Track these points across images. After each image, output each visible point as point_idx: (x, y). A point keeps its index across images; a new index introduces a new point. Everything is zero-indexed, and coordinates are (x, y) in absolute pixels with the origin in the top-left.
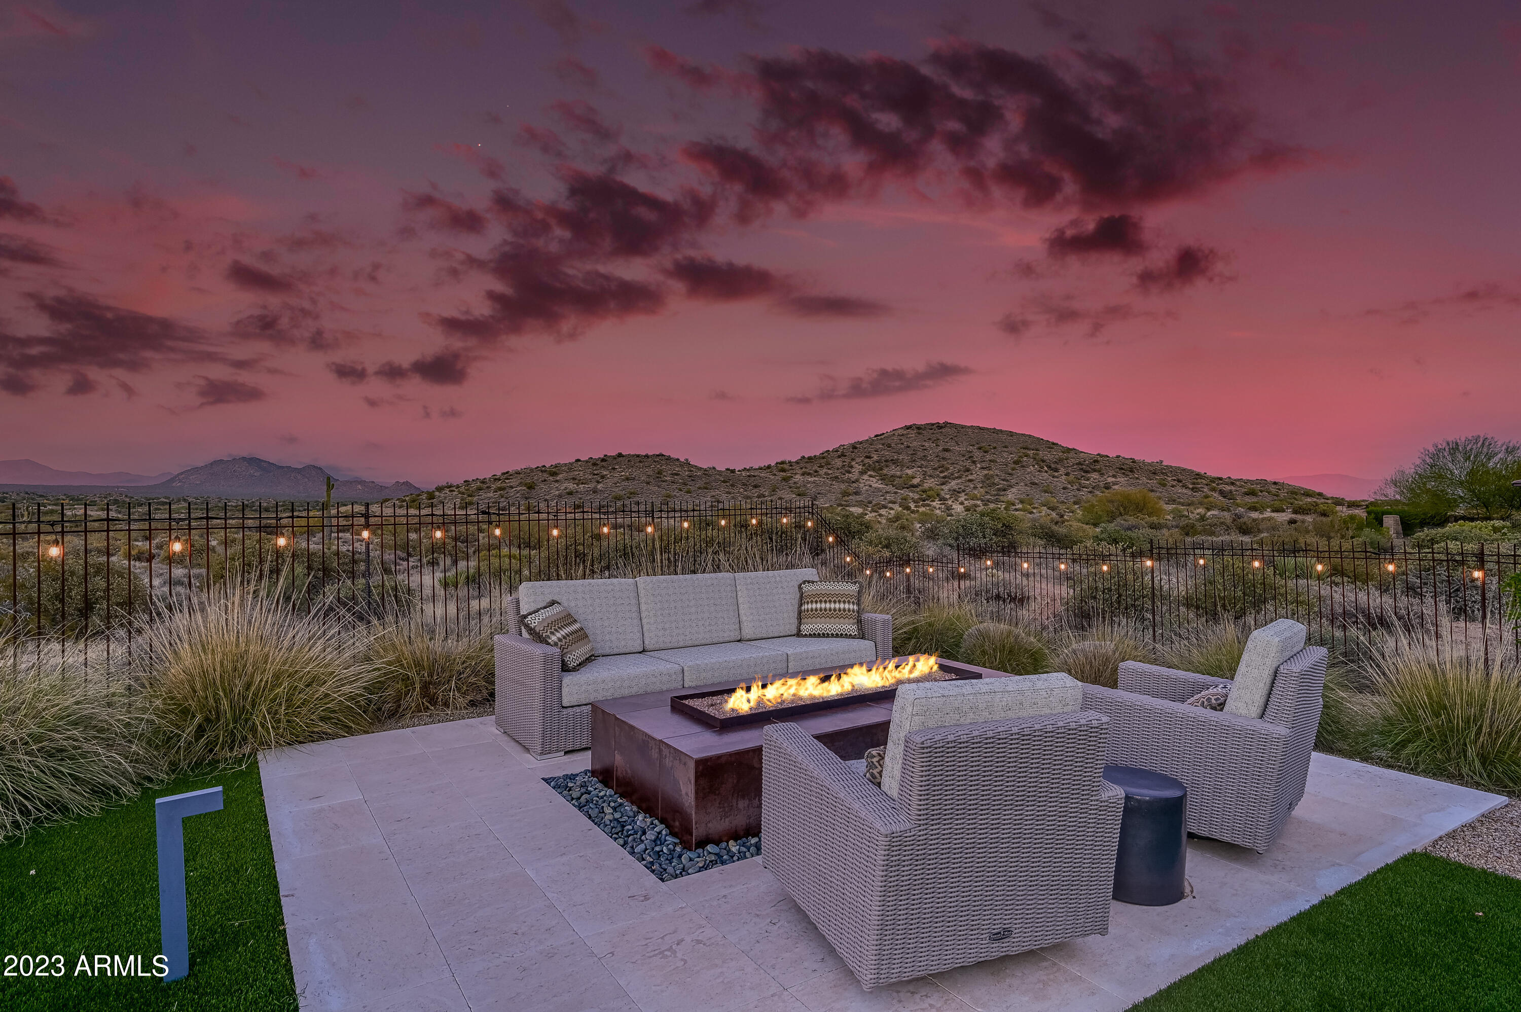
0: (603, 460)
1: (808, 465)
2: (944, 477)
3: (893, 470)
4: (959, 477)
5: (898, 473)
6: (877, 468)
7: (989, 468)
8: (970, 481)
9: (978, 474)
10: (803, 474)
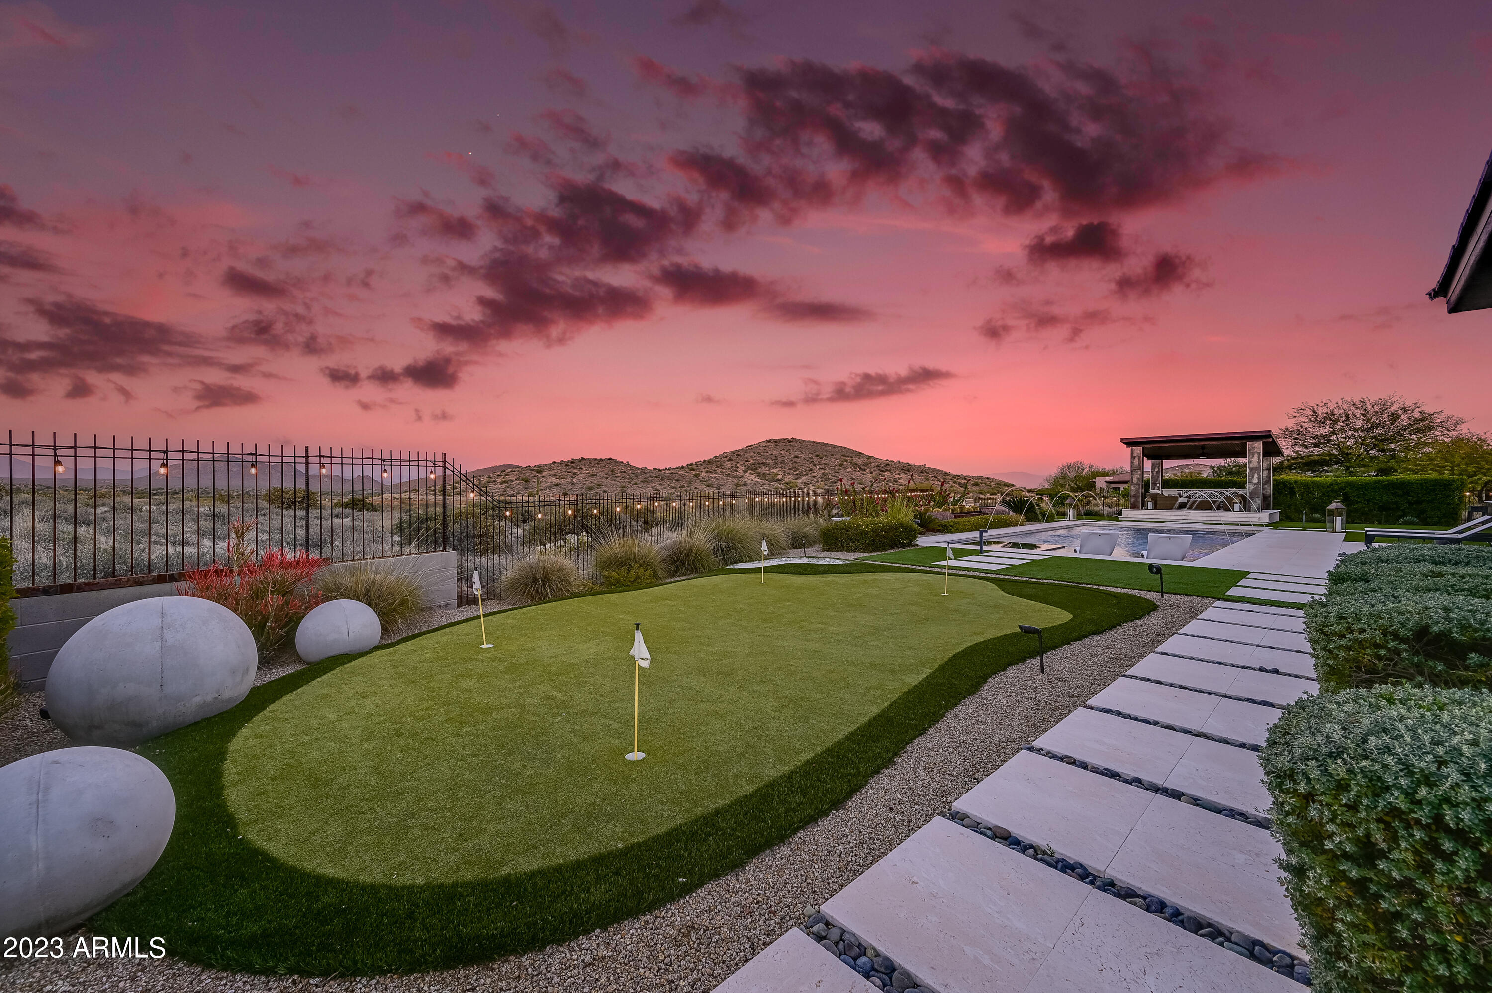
0: (572, 462)
1: (709, 466)
2: (797, 474)
3: (763, 470)
4: (806, 474)
5: (768, 472)
6: (753, 468)
7: (824, 468)
8: (814, 477)
9: (818, 472)
10: (707, 472)
